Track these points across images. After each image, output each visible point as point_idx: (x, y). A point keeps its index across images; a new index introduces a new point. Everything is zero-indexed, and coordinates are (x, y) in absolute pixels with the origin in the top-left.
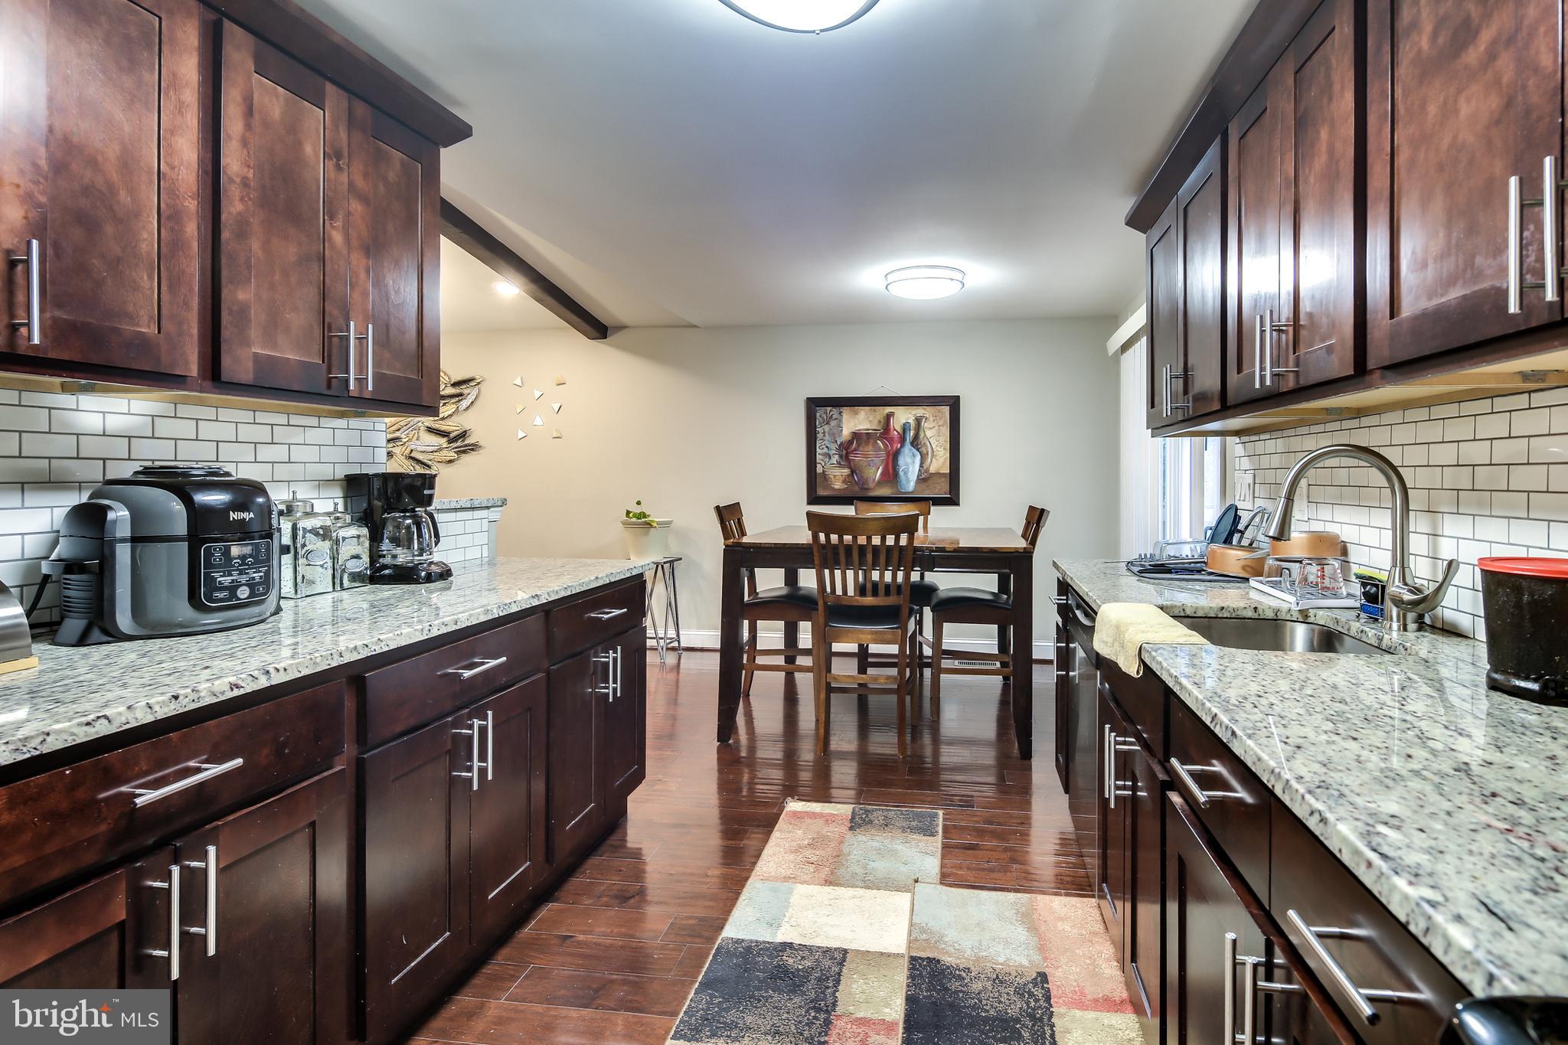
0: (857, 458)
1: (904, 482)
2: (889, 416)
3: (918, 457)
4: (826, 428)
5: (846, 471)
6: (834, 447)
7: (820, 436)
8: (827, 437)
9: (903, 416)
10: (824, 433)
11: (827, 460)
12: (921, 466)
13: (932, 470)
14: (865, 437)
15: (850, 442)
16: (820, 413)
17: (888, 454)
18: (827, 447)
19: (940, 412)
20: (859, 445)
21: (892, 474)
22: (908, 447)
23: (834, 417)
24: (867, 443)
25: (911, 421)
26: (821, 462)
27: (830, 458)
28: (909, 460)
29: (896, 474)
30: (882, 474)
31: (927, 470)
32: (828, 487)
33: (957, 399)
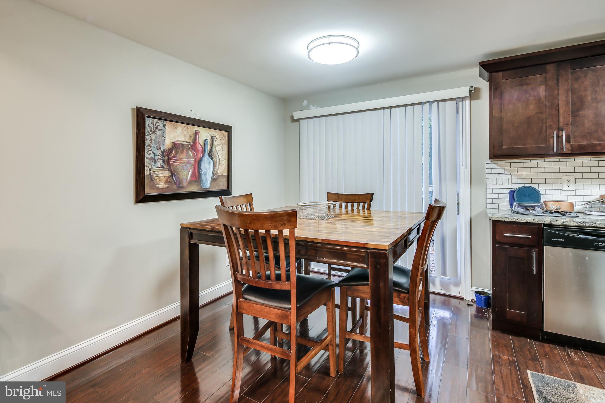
0: (175, 164)
1: (204, 181)
2: (196, 133)
3: (212, 164)
4: (153, 136)
5: (167, 173)
6: (158, 152)
7: (147, 142)
8: (153, 145)
9: (205, 134)
10: (151, 140)
11: (153, 163)
12: (213, 170)
13: (219, 173)
14: (181, 147)
15: (171, 150)
16: (148, 123)
17: (195, 161)
18: (153, 153)
19: (223, 135)
20: (177, 152)
21: (197, 177)
22: (206, 157)
23: (159, 128)
24: (182, 152)
25: (209, 139)
26: (148, 165)
27: (155, 162)
28: (207, 166)
29: (200, 176)
30: (192, 176)
31: (216, 174)
32: (154, 187)
33: (231, 127)
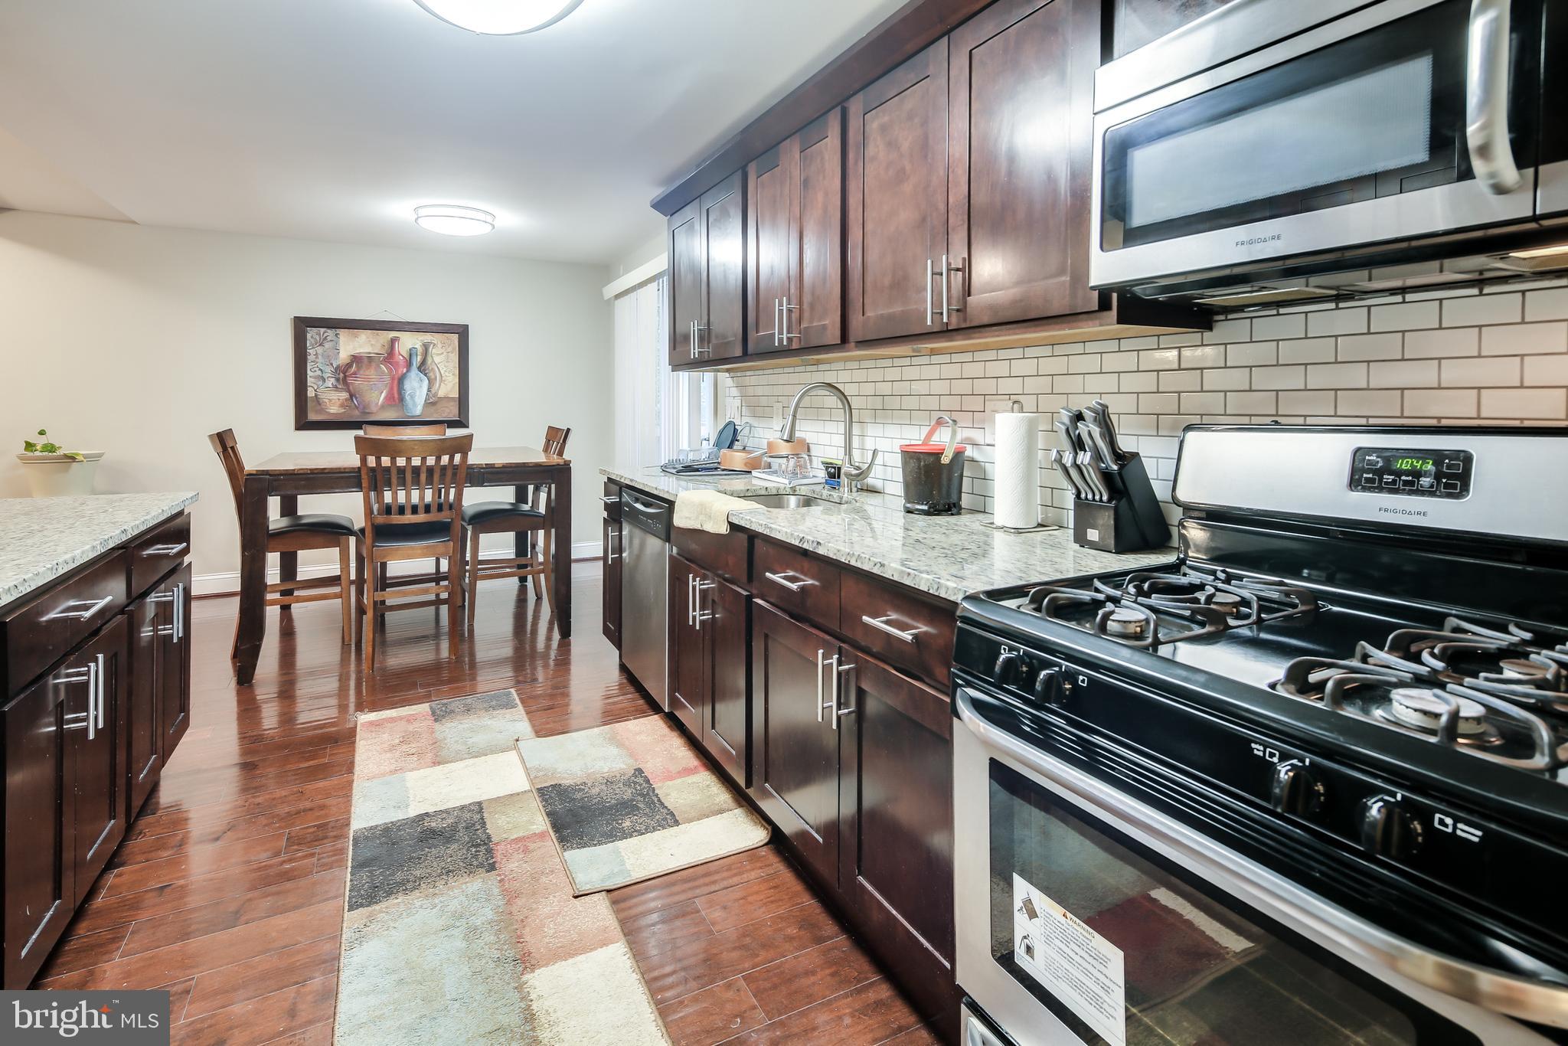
0: (357, 383)
1: (410, 405)
2: (393, 341)
3: (426, 382)
4: (320, 350)
5: (345, 395)
6: (328, 370)
7: (310, 358)
8: (320, 359)
9: (408, 342)
10: (316, 354)
11: (321, 383)
12: (429, 390)
13: (441, 394)
14: (366, 360)
15: (349, 365)
16: (312, 334)
17: (393, 379)
18: (320, 370)
19: (448, 339)
20: (359, 368)
21: (397, 397)
22: (414, 371)
23: (329, 338)
24: (369, 366)
25: (419, 346)
26: (312, 385)
27: (324, 380)
28: (416, 384)
29: (402, 399)
30: (385, 398)
31: (435, 395)
32: (322, 411)
33: (466, 328)
